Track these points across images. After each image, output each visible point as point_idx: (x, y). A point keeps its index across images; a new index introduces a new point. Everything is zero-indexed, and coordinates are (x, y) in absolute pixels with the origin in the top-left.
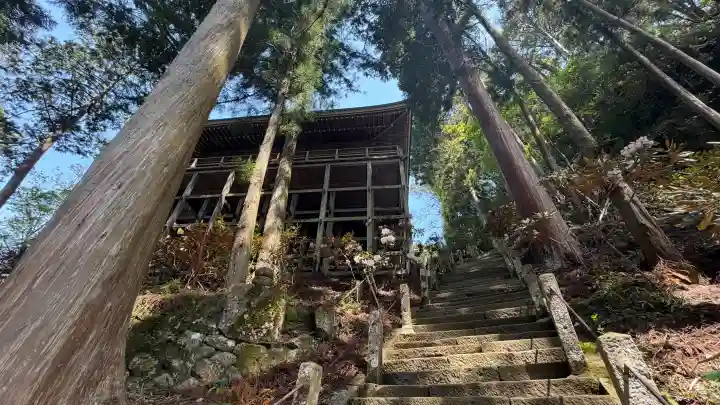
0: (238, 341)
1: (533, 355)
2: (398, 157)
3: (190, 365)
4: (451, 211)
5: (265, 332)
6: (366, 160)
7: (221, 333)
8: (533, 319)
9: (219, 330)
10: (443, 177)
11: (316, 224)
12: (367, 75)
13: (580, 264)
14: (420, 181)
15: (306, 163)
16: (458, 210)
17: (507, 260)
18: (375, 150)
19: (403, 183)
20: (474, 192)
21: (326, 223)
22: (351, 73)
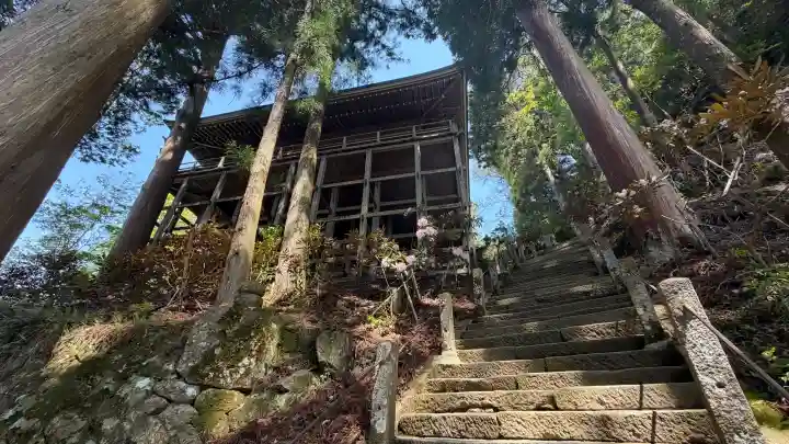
0: (203, 387)
1: (648, 423)
2: (451, 134)
3: (127, 426)
4: (522, 195)
5: (242, 371)
6: (413, 140)
7: (179, 376)
8: (640, 343)
9: (176, 372)
10: (511, 155)
11: (357, 221)
12: (408, 36)
13: (708, 253)
14: (484, 164)
15: (344, 151)
16: (530, 194)
17: (592, 250)
18: (424, 128)
19: (459, 164)
20: (549, 172)
21: (370, 220)
22: (391, 37)
